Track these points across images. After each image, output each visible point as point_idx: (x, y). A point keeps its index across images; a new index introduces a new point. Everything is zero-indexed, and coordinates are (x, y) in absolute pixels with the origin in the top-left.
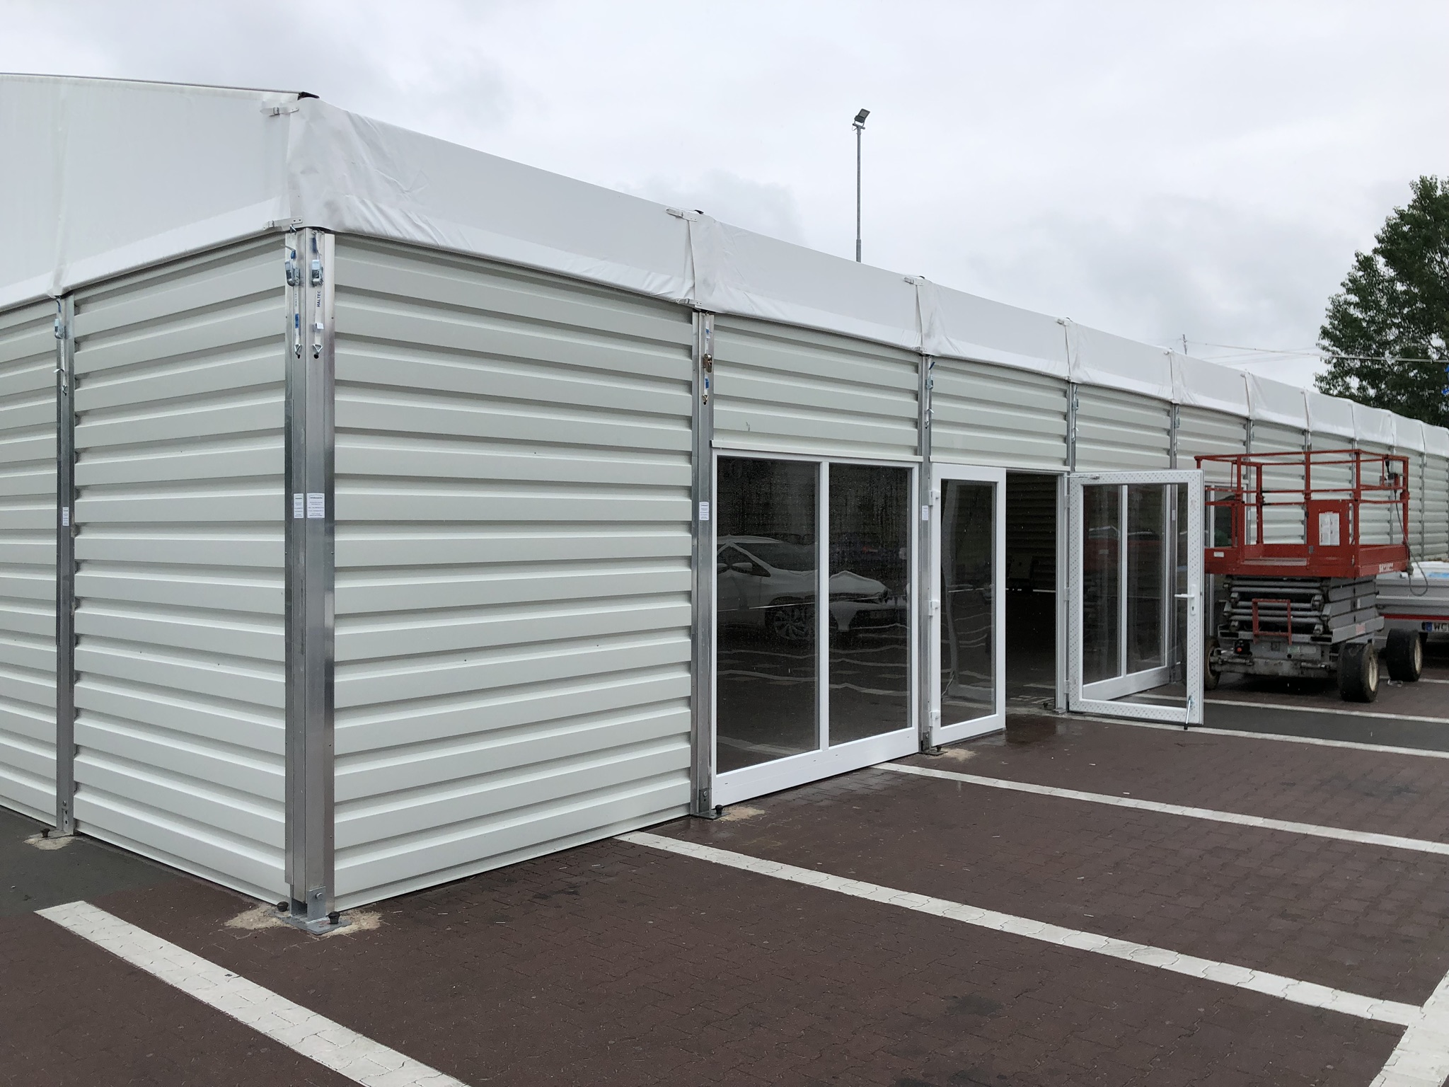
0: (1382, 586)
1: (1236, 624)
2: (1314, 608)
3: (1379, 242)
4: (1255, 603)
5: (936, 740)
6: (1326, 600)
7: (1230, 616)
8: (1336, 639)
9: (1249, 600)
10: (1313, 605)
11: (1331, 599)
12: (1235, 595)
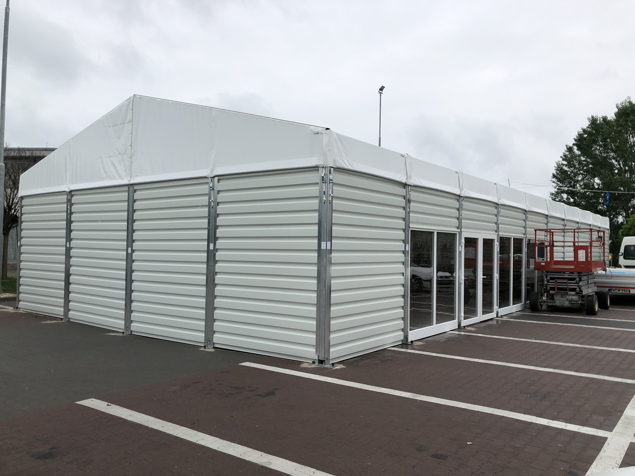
0: (596, 276)
1: (549, 288)
2: (576, 283)
3: (575, 141)
4: (556, 281)
5: (462, 325)
6: (580, 280)
7: (547, 285)
8: (584, 293)
9: (554, 280)
10: (576, 282)
11: (582, 280)
12: (548, 278)
